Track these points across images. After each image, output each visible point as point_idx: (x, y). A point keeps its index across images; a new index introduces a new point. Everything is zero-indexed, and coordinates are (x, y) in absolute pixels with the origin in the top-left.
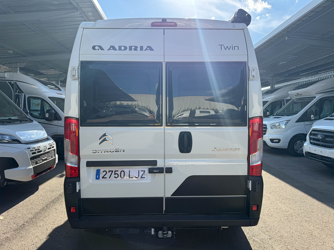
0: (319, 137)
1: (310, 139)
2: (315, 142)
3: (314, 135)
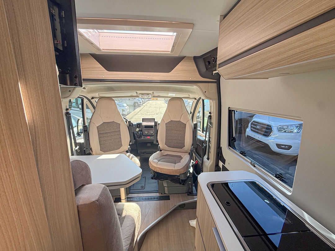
0: (258, 127)
1: (251, 127)
2: (254, 130)
3: (254, 125)
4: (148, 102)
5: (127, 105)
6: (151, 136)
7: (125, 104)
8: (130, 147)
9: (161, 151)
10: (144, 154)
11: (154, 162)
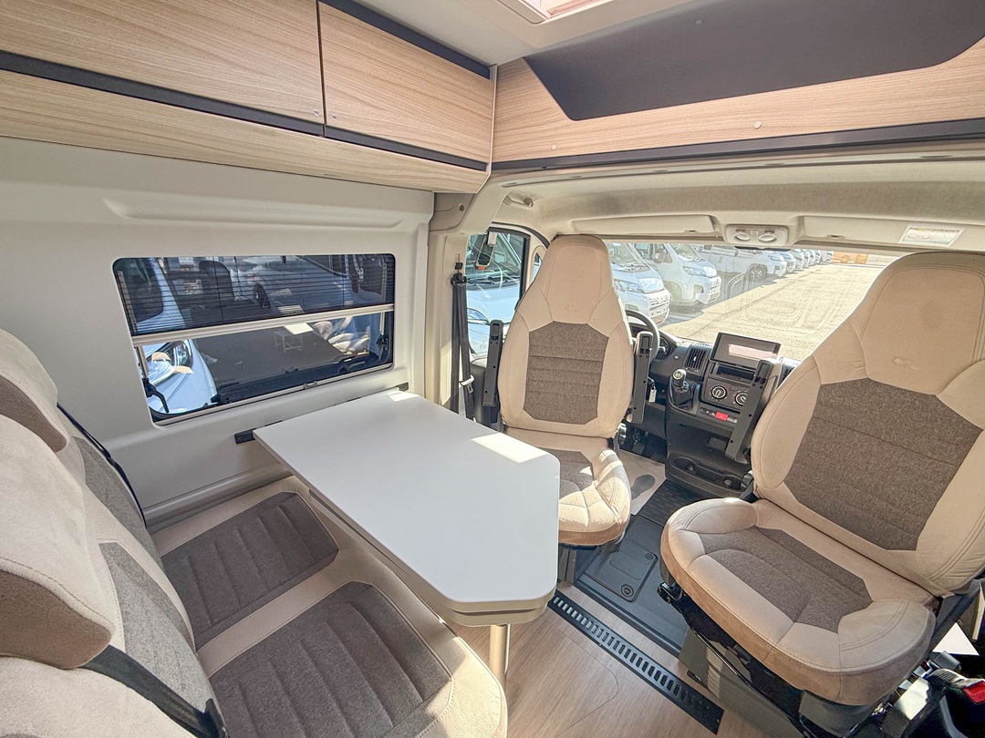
4: (812, 269)
5: (719, 273)
6: (734, 411)
7: (710, 269)
8: (625, 429)
9: (752, 498)
10: (686, 469)
11: (684, 544)
